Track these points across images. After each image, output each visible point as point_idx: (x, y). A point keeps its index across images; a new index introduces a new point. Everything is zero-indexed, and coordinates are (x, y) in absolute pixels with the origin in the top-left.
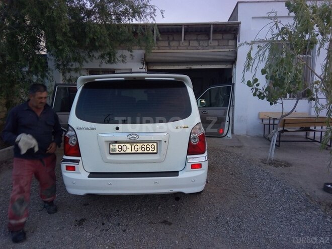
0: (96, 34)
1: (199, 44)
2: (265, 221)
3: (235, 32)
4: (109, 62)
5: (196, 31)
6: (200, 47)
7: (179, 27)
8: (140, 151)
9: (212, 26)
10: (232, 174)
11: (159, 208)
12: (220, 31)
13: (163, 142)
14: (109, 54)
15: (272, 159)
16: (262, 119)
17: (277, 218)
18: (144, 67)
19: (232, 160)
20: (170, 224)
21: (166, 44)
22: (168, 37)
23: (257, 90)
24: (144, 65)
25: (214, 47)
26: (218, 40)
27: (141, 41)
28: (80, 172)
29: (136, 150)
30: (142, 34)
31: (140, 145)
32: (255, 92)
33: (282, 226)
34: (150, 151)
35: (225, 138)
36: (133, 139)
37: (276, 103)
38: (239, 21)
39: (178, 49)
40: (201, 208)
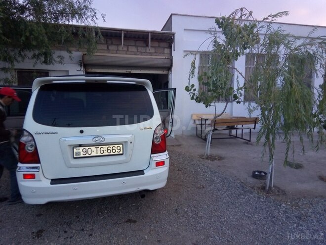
0: (33, 33)
1: (138, 50)
2: (215, 207)
3: (169, 41)
4: (45, 62)
5: (135, 38)
6: (138, 53)
7: (118, 32)
8: (106, 153)
9: (150, 34)
10: (179, 170)
11: (121, 208)
12: (156, 39)
13: (129, 143)
14: (46, 54)
15: (209, 154)
16: (195, 121)
17: (224, 203)
18: (82, 69)
19: (176, 158)
20: (135, 222)
21: (105, 47)
22: (107, 41)
23: (194, 94)
24: (82, 67)
25: (151, 54)
26: (155, 47)
27: (82, 43)
28: (41, 179)
29: (102, 152)
30: (84, 36)
31: (105, 147)
32: (193, 96)
33: (230, 209)
34: (116, 153)
35: (169, 137)
36: (99, 141)
37: (210, 105)
38: (173, 31)
39: (117, 53)
40: (160, 204)
